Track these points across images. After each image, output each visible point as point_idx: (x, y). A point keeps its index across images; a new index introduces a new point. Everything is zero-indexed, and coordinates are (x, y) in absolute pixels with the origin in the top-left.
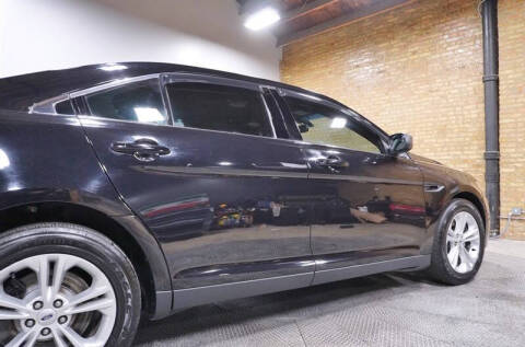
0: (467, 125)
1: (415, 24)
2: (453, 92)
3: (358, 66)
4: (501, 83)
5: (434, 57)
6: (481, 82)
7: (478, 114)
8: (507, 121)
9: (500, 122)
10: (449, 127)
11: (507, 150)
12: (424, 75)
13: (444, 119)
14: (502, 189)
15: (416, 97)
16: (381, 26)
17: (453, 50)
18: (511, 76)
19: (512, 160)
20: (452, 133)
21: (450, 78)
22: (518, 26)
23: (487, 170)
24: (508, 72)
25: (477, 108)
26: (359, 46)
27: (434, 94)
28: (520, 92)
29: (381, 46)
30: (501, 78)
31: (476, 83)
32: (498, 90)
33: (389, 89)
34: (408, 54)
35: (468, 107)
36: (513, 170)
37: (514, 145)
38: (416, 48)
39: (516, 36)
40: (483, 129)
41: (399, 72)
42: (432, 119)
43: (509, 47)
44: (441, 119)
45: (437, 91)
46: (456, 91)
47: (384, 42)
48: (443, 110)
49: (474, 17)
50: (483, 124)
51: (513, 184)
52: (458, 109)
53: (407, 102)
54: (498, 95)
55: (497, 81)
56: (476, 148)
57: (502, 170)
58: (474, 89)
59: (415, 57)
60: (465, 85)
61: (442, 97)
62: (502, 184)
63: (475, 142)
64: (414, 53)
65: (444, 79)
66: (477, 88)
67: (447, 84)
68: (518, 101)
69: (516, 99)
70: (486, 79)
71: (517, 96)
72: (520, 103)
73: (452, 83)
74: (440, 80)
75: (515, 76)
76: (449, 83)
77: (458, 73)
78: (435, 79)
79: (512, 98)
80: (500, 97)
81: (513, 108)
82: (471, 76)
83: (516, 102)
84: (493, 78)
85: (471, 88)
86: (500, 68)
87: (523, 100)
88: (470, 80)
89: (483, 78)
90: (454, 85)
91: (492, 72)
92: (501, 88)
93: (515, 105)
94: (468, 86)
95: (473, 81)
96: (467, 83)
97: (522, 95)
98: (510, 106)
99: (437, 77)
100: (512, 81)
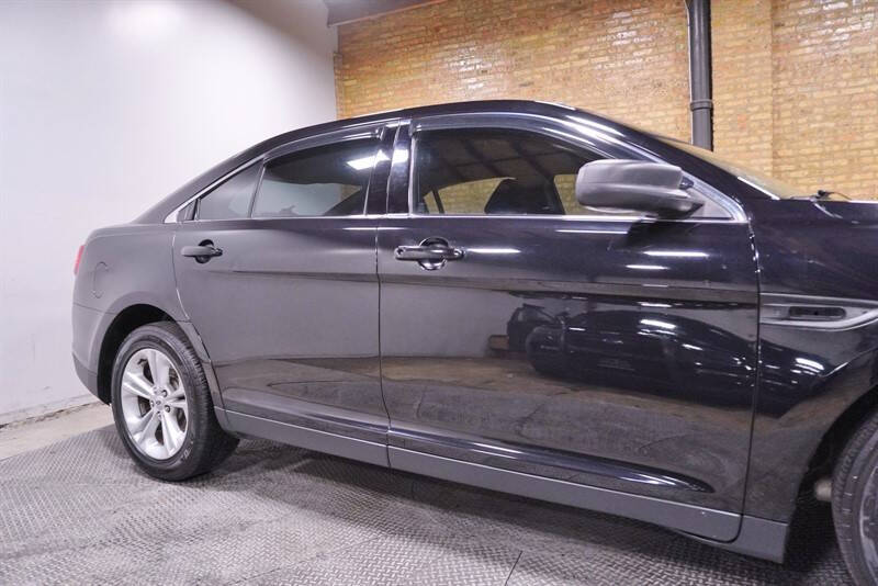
1: (584, 8)
3: (484, 72)
4: (715, 113)
5: (612, 65)
6: (688, 110)
16: (525, 7)
17: (644, 57)
18: (730, 104)
21: (640, 101)
22: (739, 28)
24: (727, 96)
26: (487, 37)
28: (742, 129)
29: (525, 39)
30: (715, 107)
31: (678, 112)
34: (570, 58)
38: (586, 49)
39: (738, 43)
41: (557, 87)
43: (727, 59)
47: (529, 33)
49: (674, 6)
54: (712, 131)
55: (712, 110)
58: (676, 121)
59: (585, 62)
60: (661, 114)
64: (581, 56)
65: (631, 103)
66: (679, 119)
67: (635, 110)
68: (740, 142)
69: (737, 138)
70: (698, 106)
71: (737, 134)
72: (741, 145)
73: (642, 109)
74: (625, 105)
75: (735, 104)
76: (638, 108)
77: (651, 93)
78: (616, 102)
79: (732, 138)
80: (714, 135)
81: (733, 152)
82: (671, 101)
83: (737, 144)
84: (705, 105)
85: (672, 119)
86: (714, 91)
87: (747, 140)
88: (670, 106)
89: (692, 104)
90: (645, 112)
91: (705, 96)
92: (715, 120)
93: (736, 149)
94: (668, 116)
95: (674, 107)
96: (666, 110)
97: (745, 133)
98: (728, 149)
99: (618, 98)
100: (731, 112)
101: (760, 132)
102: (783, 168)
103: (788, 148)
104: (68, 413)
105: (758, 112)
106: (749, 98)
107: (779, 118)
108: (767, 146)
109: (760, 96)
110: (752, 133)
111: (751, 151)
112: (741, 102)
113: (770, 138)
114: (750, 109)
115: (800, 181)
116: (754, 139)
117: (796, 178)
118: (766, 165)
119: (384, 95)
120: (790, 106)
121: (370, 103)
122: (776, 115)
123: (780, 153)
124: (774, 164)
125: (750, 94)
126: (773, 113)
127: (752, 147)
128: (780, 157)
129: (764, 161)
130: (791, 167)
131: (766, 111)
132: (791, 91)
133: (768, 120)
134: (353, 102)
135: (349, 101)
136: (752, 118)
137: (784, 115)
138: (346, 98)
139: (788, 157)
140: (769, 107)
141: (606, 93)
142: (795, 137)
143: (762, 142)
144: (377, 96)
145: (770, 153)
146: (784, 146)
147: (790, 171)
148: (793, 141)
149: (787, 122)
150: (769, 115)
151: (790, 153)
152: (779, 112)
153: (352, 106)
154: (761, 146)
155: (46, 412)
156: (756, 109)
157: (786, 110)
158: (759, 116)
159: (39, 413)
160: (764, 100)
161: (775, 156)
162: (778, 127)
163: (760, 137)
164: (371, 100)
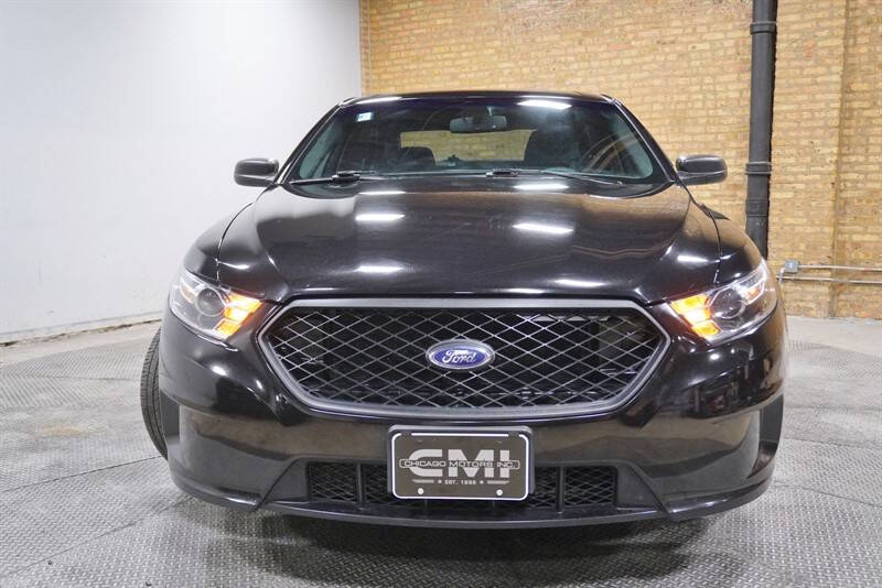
0: (720, 112)
2: (700, 46)
4: (778, 37)
6: (748, 33)
7: (741, 92)
8: (784, 108)
9: (775, 109)
10: (691, 113)
11: (782, 160)
12: (649, 10)
13: (683, 98)
14: (772, 228)
15: (634, 52)
18: (795, 27)
19: (791, 178)
20: (696, 124)
21: (697, 20)
23: (749, 195)
24: (793, 18)
25: (739, 80)
27: (667, 49)
28: (808, 57)
30: (778, 31)
31: (739, 34)
32: (774, 50)
33: (586, 33)
35: (725, 78)
36: (790, 195)
37: (793, 151)
40: (747, 120)
42: (661, 98)
44: (676, 98)
45: (673, 42)
46: (706, 46)
48: (681, 81)
50: (748, 112)
51: (790, 220)
52: (708, 80)
53: (618, 62)
54: (775, 59)
55: (773, 34)
56: (733, 153)
57: (774, 195)
58: (737, 45)
60: (720, 36)
61: (681, 55)
62: (772, 219)
63: (733, 144)
65: (686, 22)
66: (741, 43)
67: (690, 30)
68: (805, 73)
69: (802, 68)
70: (757, 29)
71: (803, 63)
72: (807, 76)
73: (699, 30)
74: (678, 23)
75: (802, 26)
76: (694, 29)
77: (709, 12)
78: (670, 20)
79: (796, 67)
80: (777, 64)
81: (797, 85)
82: (732, 20)
83: (801, 75)
84: (767, 28)
85: (731, 43)
86: (779, 10)
87: (813, 71)
88: (730, 26)
89: (752, 26)
90: (702, 34)
91: (766, 15)
92: (779, 46)
93: (800, 81)
94: (726, 39)
95: (734, 29)
96: (725, 32)
97: (811, 63)
98: (791, 81)
99: (672, 16)
100: (797, 36)
101: (829, 61)
102: (856, 105)
103: (863, 82)
104: (69, 337)
105: (826, 38)
106: (818, 20)
107: (855, 45)
108: (836, 78)
109: (831, 18)
110: (820, 63)
111: (816, 84)
112: (809, 25)
113: (840, 69)
114: (817, 33)
115: (874, 121)
116: (821, 70)
117: (870, 118)
118: (833, 101)
119: (412, 5)
120: (868, 30)
121: (398, 15)
122: (851, 41)
123: (854, 87)
124: (843, 100)
125: (820, 15)
126: (845, 38)
127: (819, 80)
128: (853, 92)
129: (831, 96)
130: (866, 105)
131: (837, 37)
132: (871, 11)
133: (838, 46)
134: (380, 13)
135: (375, 12)
136: (820, 44)
137: (859, 40)
138: (372, 7)
139: (863, 92)
140: (842, 32)
141: (659, 10)
142: (872, 67)
143: (831, 74)
144: (406, 6)
145: (839, 87)
146: (859, 79)
147: (864, 109)
148: (869, 73)
149: (864, 50)
150: (839, 42)
151: (865, 87)
152: (855, 37)
153: (378, 18)
154: (827, 78)
155: (51, 334)
156: (825, 33)
157: (864, 34)
158: (828, 43)
159: (43, 334)
160: (836, 23)
161: (846, 89)
162: (853, 56)
163: (828, 66)
164: (400, 11)
